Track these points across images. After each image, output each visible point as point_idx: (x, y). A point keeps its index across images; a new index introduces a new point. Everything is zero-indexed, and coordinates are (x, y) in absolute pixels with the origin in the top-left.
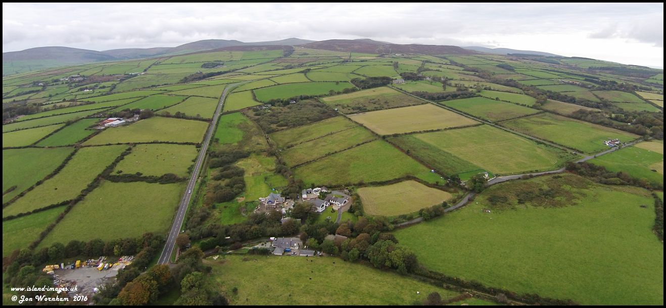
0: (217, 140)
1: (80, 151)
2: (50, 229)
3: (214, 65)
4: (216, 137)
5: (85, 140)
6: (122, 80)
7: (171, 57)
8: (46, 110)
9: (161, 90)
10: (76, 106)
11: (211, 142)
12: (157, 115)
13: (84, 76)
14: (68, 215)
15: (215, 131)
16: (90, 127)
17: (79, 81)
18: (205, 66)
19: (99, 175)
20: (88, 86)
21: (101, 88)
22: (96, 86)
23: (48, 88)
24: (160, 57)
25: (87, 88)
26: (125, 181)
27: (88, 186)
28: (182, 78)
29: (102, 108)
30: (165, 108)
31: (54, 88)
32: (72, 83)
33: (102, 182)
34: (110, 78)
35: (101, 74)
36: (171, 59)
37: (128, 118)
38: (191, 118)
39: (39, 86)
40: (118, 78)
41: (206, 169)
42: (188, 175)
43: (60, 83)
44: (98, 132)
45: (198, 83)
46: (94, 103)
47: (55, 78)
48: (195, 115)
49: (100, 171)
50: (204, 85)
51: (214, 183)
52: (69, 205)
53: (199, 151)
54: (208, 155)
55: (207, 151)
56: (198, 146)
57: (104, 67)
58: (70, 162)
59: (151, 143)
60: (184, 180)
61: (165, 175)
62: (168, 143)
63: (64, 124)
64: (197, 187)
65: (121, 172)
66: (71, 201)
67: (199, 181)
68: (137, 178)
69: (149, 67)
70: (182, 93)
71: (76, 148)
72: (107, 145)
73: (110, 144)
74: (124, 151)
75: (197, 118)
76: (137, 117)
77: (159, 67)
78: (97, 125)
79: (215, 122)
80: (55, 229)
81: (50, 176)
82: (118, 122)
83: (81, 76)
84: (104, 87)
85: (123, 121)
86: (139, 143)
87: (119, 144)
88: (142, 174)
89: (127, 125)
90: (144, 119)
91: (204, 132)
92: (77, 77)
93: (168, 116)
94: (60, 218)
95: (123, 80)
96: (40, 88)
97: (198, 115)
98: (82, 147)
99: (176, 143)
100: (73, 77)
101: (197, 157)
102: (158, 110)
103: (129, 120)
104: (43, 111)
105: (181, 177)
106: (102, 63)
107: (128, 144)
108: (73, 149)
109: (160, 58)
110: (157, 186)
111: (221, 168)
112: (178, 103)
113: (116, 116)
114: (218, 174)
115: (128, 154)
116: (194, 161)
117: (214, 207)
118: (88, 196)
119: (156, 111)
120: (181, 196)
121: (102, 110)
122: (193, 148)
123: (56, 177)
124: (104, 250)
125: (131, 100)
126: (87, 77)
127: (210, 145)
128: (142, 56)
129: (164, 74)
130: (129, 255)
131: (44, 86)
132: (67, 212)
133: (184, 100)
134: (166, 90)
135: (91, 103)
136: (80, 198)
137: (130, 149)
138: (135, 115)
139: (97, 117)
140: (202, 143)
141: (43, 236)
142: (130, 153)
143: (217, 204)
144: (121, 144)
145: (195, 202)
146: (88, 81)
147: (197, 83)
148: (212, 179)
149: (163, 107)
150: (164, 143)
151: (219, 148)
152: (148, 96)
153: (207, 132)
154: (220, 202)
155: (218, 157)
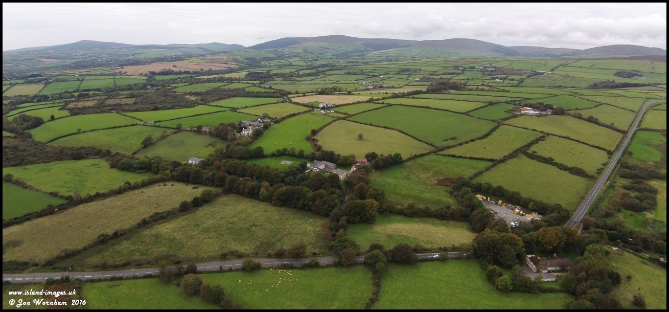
0: (630, 154)
1: (502, 127)
2: (480, 173)
3: (630, 75)
4: (630, 149)
5: (506, 119)
6: (529, 76)
7: (580, 60)
8: (470, 90)
9: (571, 92)
10: (493, 91)
11: (624, 153)
12: (568, 114)
13: (495, 67)
14: (493, 169)
15: (629, 144)
16: (509, 111)
17: (492, 71)
18: (619, 74)
19: (518, 149)
20: (499, 76)
21: (510, 80)
22: (506, 78)
23: (466, 72)
24: (568, 58)
25: (497, 78)
26: (539, 161)
27: (510, 154)
28: (592, 84)
29: (517, 98)
30: (576, 109)
31: (471, 73)
32: (485, 71)
33: (519, 155)
34: (518, 72)
35: (510, 67)
36: (580, 61)
37: (542, 111)
38: (603, 125)
39: (459, 70)
40: (525, 73)
41: (615, 176)
42: (596, 175)
43: (476, 70)
44: (516, 116)
45: (612, 92)
46: (509, 91)
47: (472, 65)
48: (608, 123)
49: (517, 146)
50: (619, 96)
51: (623, 191)
52: (495, 162)
53: (609, 158)
54: (620, 164)
55: (619, 160)
56: (610, 153)
57: (512, 62)
58: (494, 133)
59: (563, 137)
60: (592, 178)
61: (575, 167)
62: (579, 141)
63: (488, 104)
64: (605, 188)
65: (536, 152)
66: (496, 160)
67: (608, 184)
68: (549, 161)
69: (556, 68)
70: (593, 99)
71: (499, 124)
72: (523, 128)
73: (526, 128)
74: (539, 137)
75: (611, 127)
76: (549, 112)
77: (566, 69)
78: (514, 111)
79: (630, 135)
80: (484, 174)
81: (480, 138)
82: (532, 112)
83: (493, 67)
84: (512, 80)
85: (538, 112)
86: (552, 135)
87: (534, 130)
88: (553, 160)
89: (540, 117)
90: (556, 115)
91: (618, 142)
92: (489, 67)
93: (580, 117)
94: (488, 169)
95: (531, 76)
96: (460, 72)
97: (612, 124)
98: (503, 124)
99: (587, 144)
100: (486, 67)
101: (607, 162)
102: (570, 110)
103: (543, 113)
104: (467, 90)
105: (590, 174)
106: (510, 58)
107: (542, 132)
108: (496, 124)
109: (569, 60)
110: (566, 174)
111: (631, 180)
112: (590, 108)
113: (530, 106)
114: (628, 184)
115: (542, 140)
116: (604, 165)
117: (619, 211)
118: (509, 161)
119: (568, 110)
120: (588, 190)
121: (518, 99)
122: (604, 154)
123: (485, 140)
124: (522, 201)
125: (543, 96)
126: (498, 68)
127: (622, 155)
128: (547, 55)
129: (571, 77)
130: (540, 213)
131: (463, 71)
132: (493, 166)
133: (596, 106)
134: (576, 93)
135: (506, 91)
136: (503, 161)
137: (543, 137)
138: (548, 110)
139: (514, 104)
140: (614, 151)
141: (476, 175)
142: (544, 140)
143: (622, 210)
144: (536, 131)
145: (601, 199)
146: (499, 72)
147: (610, 91)
148: (621, 187)
149: (575, 109)
150: (576, 140)
151: (632, 162)
152: (558, 95)
153: (621, 142)
154: (627, 209)
155: (630, 169)
